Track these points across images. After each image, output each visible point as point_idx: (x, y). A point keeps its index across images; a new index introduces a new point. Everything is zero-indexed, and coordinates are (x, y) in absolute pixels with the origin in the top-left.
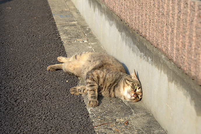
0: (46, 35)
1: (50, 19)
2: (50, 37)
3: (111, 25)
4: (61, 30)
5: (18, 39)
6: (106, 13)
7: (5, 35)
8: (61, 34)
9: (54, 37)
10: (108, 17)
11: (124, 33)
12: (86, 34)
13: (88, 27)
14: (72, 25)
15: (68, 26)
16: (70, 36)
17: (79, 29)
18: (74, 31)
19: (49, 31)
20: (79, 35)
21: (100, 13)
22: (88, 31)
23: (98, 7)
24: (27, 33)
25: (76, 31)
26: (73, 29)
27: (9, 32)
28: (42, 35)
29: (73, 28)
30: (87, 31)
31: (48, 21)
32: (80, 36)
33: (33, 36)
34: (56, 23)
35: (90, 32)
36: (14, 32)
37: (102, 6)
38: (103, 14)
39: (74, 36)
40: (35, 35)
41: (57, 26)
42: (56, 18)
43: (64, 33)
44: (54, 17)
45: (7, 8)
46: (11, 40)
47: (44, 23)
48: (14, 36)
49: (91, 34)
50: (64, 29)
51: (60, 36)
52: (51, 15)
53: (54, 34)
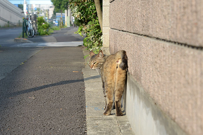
0: (67, 129)
1: (80, 111)
2: (72, 132)
3: (147, 113)
4: (90, 124)
5: (29, 132)
6: (143, 99)
7: (14, 127)
8: (88, 128)
9: (78, 132)
10: (145, 103)
11: (158, 121)
12: (123, 131)
13: (128, 122)
14: (108, 119)
15: (101, 119)
16: (99, 132)
17: (115, 124)
18: (107, 125)
19: (73, 125)
20: (112, 131)
21: (138, 100)
22: (126, 127)
23: (137, 92)
24: (44, 125)
25: (110, 126)
26: (107, 124)
27: (20, 123)
28: (63, 129)
29: (107, 122)
30: (124, 127)
31: (77, 113)
32: (114, 132)
33: (51, 129)
34: (87, 116)
35: (129, 129)
36: (27, 124)
37: (140, 90)
38: (141, 100)
39: (105, 132)
40: (53, 128)
41: (87, 119)
42: (88, 111)
43: (93, 128)
44: (87, 110)
45: (30, 98)
46: (19, 133)
47: (70, 115)
48: (25, 128)
49: (129, 131)
50: (94, 123)
51: (86, 130)
52: (83, 107)
53: (79, 128)
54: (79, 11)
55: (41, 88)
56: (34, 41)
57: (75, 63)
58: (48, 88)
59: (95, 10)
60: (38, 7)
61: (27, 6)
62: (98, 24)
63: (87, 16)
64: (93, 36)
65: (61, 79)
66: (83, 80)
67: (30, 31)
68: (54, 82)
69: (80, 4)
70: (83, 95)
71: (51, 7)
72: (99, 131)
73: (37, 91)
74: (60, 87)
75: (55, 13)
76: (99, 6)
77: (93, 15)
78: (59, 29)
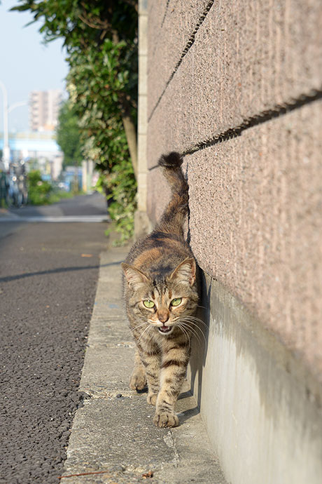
0: (53, 333)
1: (82, 309)
2: (61, 336)
4: (97, 327)
8: (91, 332)
9: (71, 337)
15: (116, 322)
19: (65, 327)
24: (11, 328)
28: (44, 333)
31: (76, 311)
33: (22, 333)
34: (94, 316)
39: (120, 337)
40: (26, 332)
41: (92, 321)
42: (97, 309)
43: (101, 332)
44: (95, 307)
47: (63, 314)
50: (104, 326)
51: (87, 336)
52: (89, 304)
53: (74, 331)
54: (98, 146)
55: (18, 277)
56: (21, 214)
57: (90, 245)
58: (30, 278)
59: (127, 144)
60: (32, 155)
61: (12, 152)
62: (131, 171)
63: (111, 157)
64: (123, 195)
65: (58, 266)
66: (98, 267)
67: (14, 196)
68: (43, 270)
69: (99, 132)
70: (92, 288)
71: (57, 157)
72: (110, 336)
73: (9, 283)
74: (54, 277)
75: (64, 166)
76: (133, 136)
77: (123, 153)
78: (71, 196)
